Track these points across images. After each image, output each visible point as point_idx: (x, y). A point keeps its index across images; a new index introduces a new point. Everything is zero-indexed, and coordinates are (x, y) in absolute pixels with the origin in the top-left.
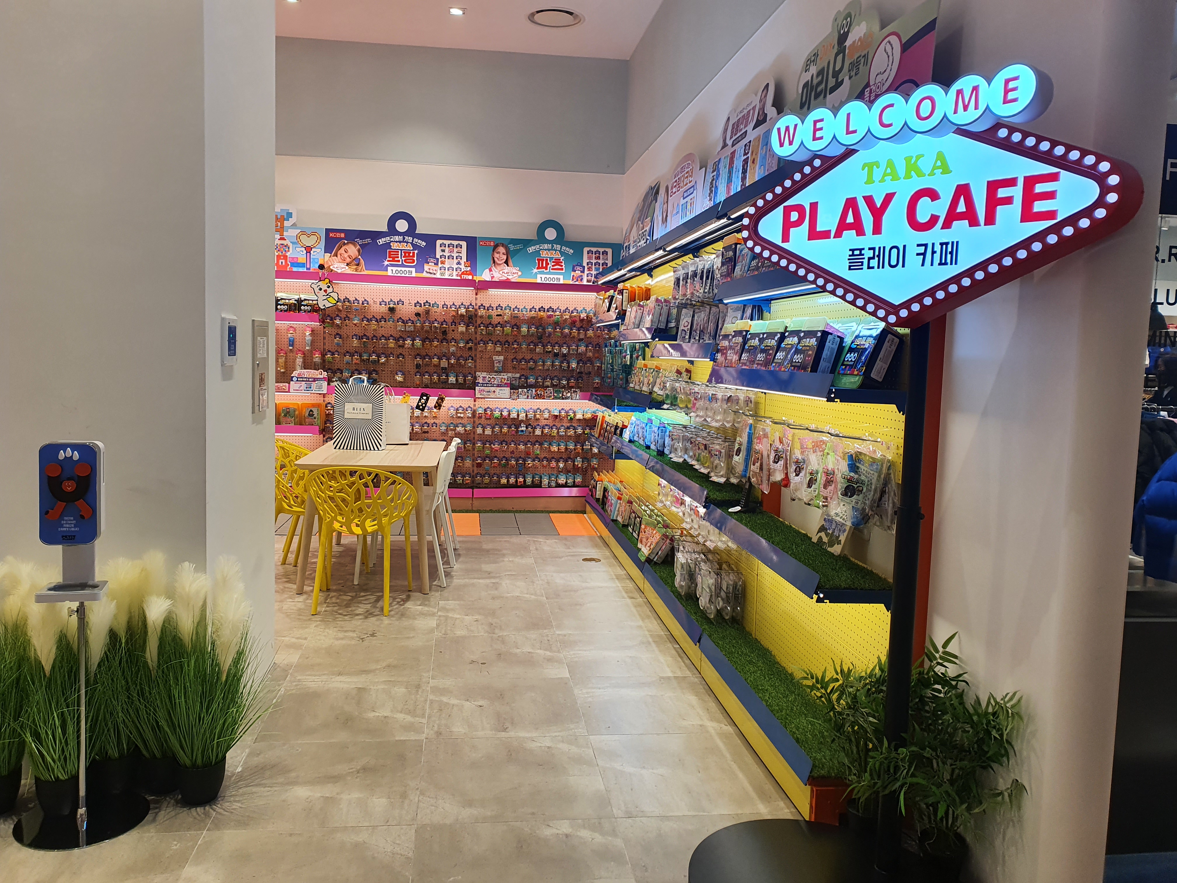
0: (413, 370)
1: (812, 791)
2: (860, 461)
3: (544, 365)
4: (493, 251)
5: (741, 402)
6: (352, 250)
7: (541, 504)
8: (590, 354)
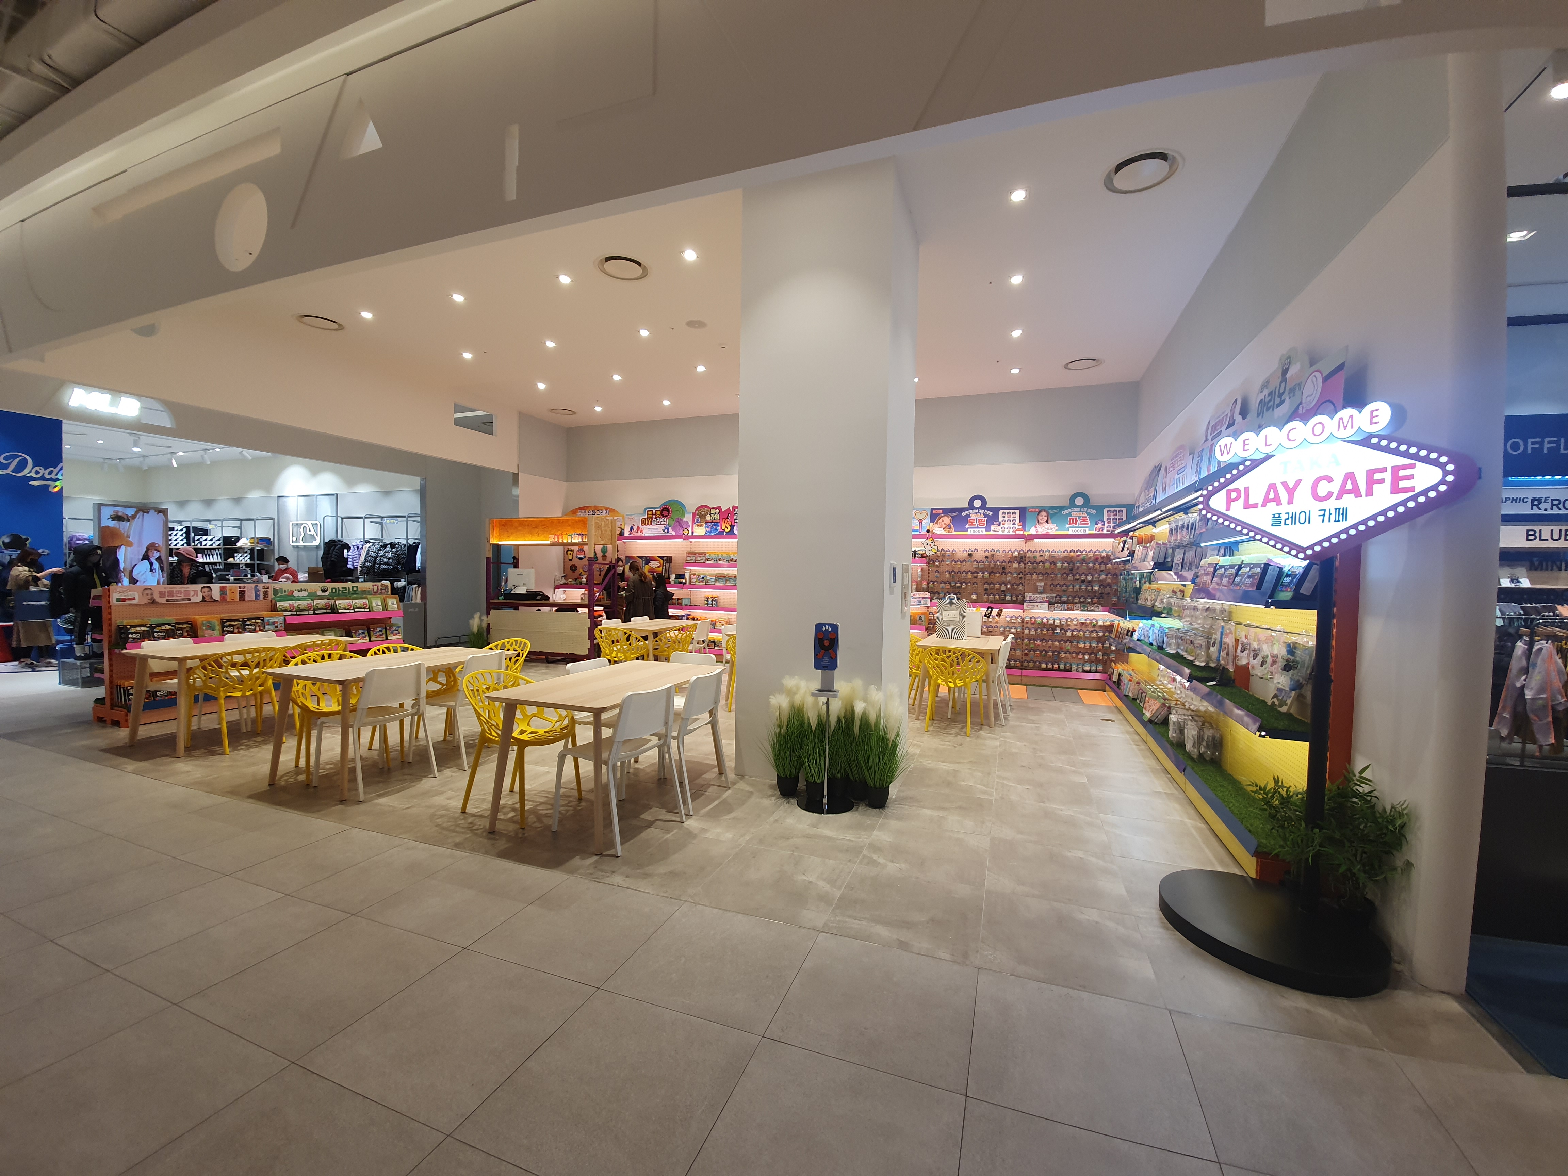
0: (983, 592)
1: (1257, 862)
2: (1295, 648)
3: (1073, 588)
4: (1038, 514)
5: (1218, 612)
6: (947, 520)
7: (1070, 683)
8: (1109, 581)
